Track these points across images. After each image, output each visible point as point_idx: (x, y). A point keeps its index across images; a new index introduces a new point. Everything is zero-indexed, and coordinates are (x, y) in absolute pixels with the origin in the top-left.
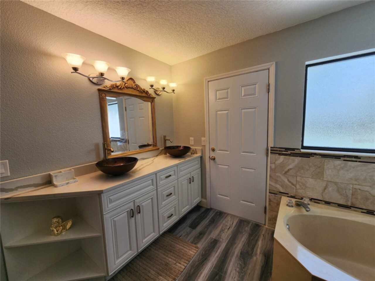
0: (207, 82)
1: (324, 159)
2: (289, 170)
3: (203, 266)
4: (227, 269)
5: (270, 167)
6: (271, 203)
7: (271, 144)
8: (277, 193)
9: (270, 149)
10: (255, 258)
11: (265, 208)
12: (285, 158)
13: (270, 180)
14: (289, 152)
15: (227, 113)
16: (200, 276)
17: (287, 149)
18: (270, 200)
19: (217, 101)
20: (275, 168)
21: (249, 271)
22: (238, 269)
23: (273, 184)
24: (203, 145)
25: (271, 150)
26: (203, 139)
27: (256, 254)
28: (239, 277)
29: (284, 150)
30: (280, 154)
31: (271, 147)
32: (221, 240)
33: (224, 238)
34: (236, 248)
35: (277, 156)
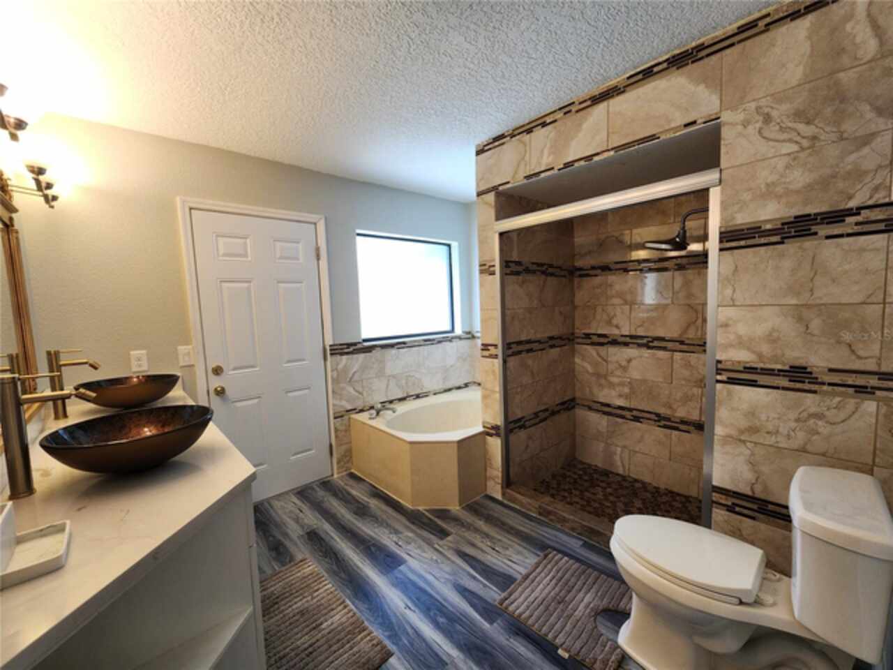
0: (187, 210)
1: (383, 350)
2: (354, 374)
3: (344, 560)
4: (368, 535)
5: (332, 377)
6: (339, 432)
7: (329, 341)
8: (344, 413)
9: (328, 348)
10: (372, 506)
11: (331, 446)
12: (348, 359)
13: (333, 397)
14: (351, 349)
15: (248, 289)
16: (358, 567)
17: (349, 345)
18: (336, 430)
19: (221, 258)
20: (338, 375)
21: (384, 517)
22: (376, 525)
23: (337, 402)
24: (182, 364)
25: (331, 350)
26: (182, 349)
27: (368, 502)
28: (386, 528)
29: (345, 347)
30: (342, 354)
31: (330, 346)
32: (315, 526)
33: (315, 522)
34: (343, 516)
35: (338, 357)
